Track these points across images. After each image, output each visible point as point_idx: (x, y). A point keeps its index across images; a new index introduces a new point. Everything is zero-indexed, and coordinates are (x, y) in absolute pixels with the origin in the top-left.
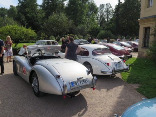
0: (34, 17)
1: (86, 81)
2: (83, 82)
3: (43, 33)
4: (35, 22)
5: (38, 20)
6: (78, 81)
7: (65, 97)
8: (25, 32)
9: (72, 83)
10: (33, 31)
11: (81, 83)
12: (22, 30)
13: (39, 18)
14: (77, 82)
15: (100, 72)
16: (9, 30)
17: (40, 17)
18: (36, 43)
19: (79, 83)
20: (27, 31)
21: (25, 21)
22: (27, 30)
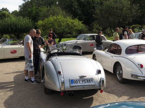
0: (90, 3)
1: (91, 81)
2: (86, 82)
3: (97, 24)
4: (90, 9)
5: (94, 7)
6: (80, 80)
7: (62, 94)
8: (70, 23)
9: (72, 80)
10: (80, 22)
11: (84, 82)
12: (66, 22)
13: (96, 4)
14: (78, 80)
15: (131, 75)
16: (52, 22)
17: (98, 2)
18: (78, 38)
19: (81, 82)
20: (72, 23)
21: (78, 8)
22: (73, 21)
